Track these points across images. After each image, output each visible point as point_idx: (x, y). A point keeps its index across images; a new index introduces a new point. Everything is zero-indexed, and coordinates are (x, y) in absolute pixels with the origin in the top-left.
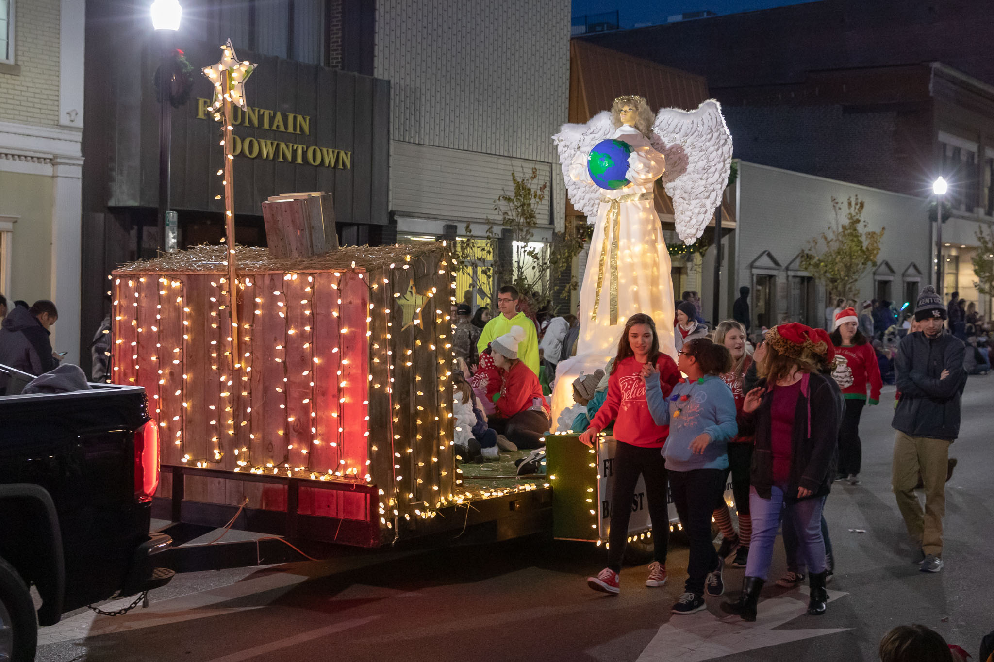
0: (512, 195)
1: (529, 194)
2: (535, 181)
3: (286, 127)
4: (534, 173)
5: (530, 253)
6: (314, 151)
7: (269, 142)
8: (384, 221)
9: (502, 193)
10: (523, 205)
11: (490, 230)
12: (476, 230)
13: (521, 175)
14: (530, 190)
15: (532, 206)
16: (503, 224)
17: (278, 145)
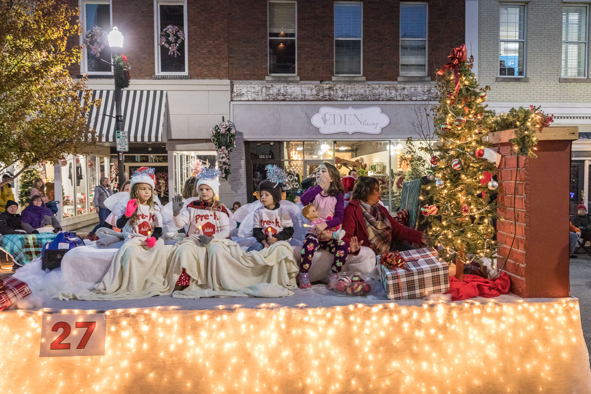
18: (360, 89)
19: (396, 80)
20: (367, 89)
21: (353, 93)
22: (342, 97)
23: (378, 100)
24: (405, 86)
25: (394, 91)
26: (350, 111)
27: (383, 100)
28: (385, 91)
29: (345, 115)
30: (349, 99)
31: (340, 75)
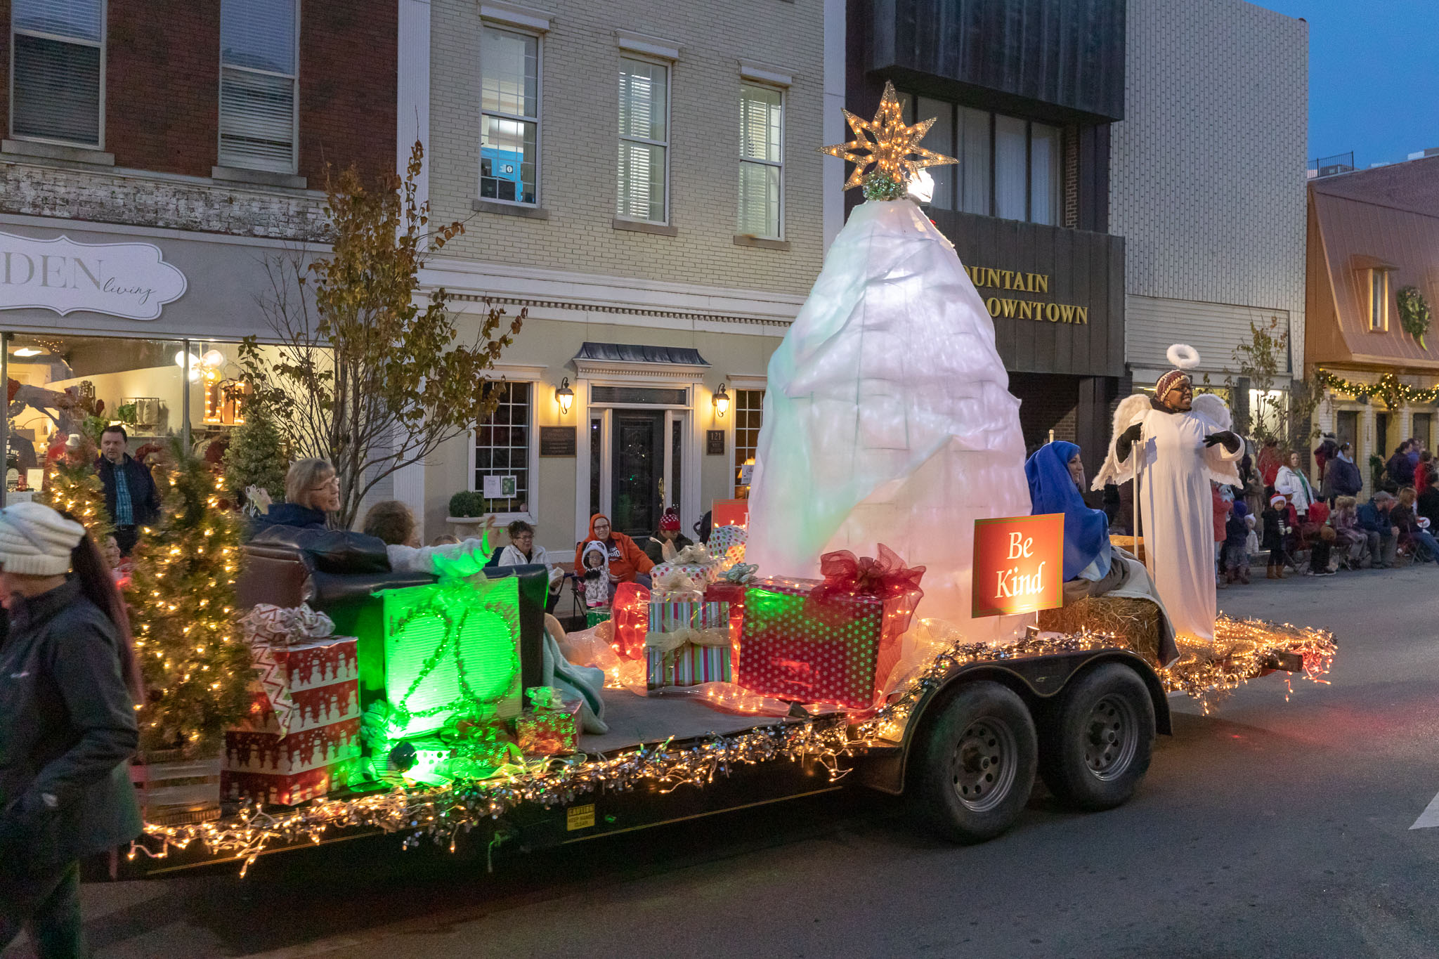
0: (1251, 344)
1: (1269, 342)
2: (1275, 330)
3: (1026, 286)
4: (1273, 321)
5: (1270, 402)
6: (1053, 308)
7: (1010, 301)
8: (1120, 373)
9: (1241, 342)
10: (1263, 354)
11: (1228, 380)
12: (1214, 380)
13: (1261, 324)
14: (1270, 338)
15: (1272, 354)
16: (1242, 373)
17: (1018, 304)
18: (97, 189)
19: (209, 174)
20: (117, 190)
21: (72, 196)
22: (34, 205)
23: (151, 224)
24: (234, 195)
25: (201, 203)
26: (62, 247)
27: (167, 227)
28: (174, 200)
29: (45, 258)
30: (57, 213)
31: (29, 139)
